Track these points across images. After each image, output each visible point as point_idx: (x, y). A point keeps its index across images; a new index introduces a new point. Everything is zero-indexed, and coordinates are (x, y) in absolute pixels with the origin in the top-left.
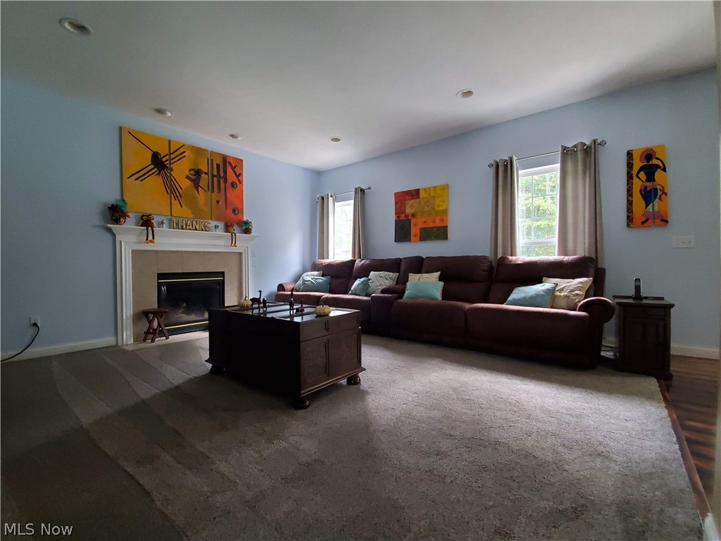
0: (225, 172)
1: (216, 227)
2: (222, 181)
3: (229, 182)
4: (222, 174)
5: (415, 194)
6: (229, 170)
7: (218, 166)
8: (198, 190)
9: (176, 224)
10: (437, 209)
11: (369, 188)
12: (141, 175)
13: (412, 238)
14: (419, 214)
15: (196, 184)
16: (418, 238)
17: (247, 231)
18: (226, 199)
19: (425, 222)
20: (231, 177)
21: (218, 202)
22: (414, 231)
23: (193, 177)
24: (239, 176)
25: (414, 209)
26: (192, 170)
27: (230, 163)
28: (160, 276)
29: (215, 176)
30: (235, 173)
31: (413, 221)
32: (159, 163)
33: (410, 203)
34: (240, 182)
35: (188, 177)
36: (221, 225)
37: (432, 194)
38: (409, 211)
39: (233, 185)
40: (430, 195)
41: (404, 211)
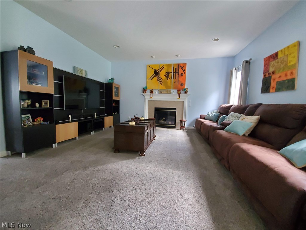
0: (178, 70)
1: (173, 92)
2: (177, 74)
3: (180, 74)
4: (177, 71)
5: (275, 56)
6: (180, 69)
7: (176, 69)
8: (168, 80)
9: (161, 92)
10: (289, 64)
11: (251, 59)
12: (151, 78)
13: (271, 90)
14: (277, 72)
15: (167, 77)
16: (274, 90)
17: (186, 92)
18: (178, 81)
19: (280, 77)
20: (181, 71)
21: (175, 82)
22: (273, 84)
23: (166, 75)
24: (184, 71)
25: (274, 68)
26: (166, 72)
27: (181, 66)
28: (156, 108)
29: (174, 73)
30: (183, 70)
31: (273, 77)
32: (156, 73)
33: (272, 64)
34: (185, 73)
35: (165, 76)
36: (176, 91)
37: (287, 53)
38: (271, 70)
39: (182, 75)
40: (284, 54)
41: (268, 71)
